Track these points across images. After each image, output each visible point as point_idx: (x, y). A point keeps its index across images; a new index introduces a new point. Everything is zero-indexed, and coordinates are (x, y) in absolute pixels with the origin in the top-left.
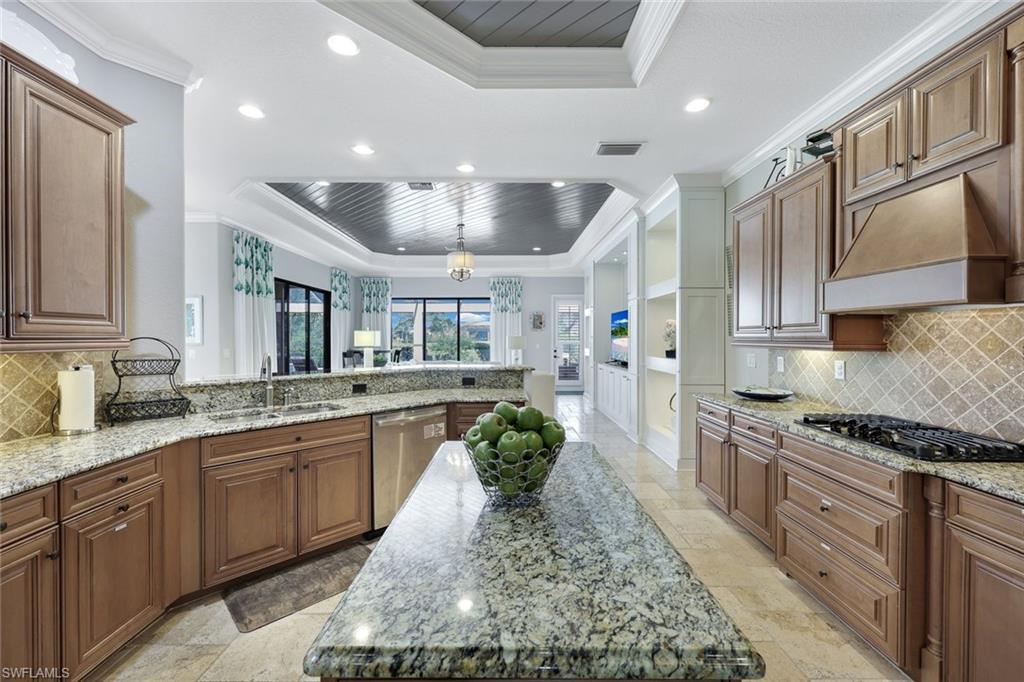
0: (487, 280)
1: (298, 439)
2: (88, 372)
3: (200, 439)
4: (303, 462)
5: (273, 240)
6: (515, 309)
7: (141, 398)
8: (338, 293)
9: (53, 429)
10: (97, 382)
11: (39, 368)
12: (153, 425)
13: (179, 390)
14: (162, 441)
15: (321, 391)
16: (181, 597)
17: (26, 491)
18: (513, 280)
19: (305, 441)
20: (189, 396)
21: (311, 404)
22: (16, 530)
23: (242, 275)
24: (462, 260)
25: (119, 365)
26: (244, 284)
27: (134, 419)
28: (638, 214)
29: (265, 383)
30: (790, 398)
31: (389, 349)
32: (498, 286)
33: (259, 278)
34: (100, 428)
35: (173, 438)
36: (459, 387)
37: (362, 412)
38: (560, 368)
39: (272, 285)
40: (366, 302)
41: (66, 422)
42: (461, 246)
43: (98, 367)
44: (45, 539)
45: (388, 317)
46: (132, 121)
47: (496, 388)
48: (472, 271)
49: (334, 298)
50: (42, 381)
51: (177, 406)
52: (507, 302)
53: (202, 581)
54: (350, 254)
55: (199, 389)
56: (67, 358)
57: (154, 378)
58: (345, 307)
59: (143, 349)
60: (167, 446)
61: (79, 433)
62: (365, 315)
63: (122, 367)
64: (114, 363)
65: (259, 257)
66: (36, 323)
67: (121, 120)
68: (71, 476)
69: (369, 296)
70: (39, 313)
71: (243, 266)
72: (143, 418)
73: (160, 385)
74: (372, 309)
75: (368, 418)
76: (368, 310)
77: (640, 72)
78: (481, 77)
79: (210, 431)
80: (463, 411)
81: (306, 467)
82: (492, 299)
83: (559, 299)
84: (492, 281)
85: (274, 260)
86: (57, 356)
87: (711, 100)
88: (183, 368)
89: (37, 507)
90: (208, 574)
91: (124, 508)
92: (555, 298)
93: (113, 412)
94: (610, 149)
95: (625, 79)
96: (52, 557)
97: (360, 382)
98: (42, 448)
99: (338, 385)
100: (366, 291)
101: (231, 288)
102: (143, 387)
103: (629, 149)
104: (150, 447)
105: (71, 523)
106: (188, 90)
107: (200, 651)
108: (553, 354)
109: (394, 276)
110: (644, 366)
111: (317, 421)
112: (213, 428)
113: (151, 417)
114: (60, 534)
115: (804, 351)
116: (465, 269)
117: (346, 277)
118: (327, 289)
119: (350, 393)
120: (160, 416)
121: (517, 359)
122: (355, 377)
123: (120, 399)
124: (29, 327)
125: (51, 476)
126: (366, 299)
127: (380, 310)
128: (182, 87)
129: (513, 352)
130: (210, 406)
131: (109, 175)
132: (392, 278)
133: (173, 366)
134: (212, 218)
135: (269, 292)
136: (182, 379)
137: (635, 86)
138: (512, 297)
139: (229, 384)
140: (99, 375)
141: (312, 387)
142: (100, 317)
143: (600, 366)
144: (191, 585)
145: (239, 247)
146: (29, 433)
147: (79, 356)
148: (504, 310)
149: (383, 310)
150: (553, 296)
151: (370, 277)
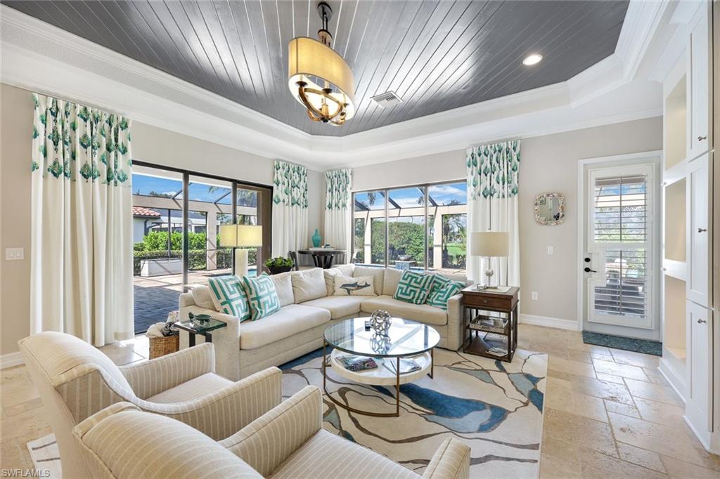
6: (507, 190)
8: (282, 188)
32: (478, 159)
40: (328, 199)
45: (349, 212)
49: (278, 192)
52: (494, 181)
62: (328, 212)
69: (331, 191)
74: (333, 206)
76: (330, 207)
82: (470, 179)
84: (469, 151)
92: (585, 166)
100: (329, 186)
108: (582, 265)
109: (353, 166)
117: (299, 171)
118: (268, 183)
121: (489, 275)
126: (329, 194)
127: (340, 205)
129: (483, 261)
132: (351, 169)
138: (500, 173)
148: (488, 194)
149: (344, 205)
150: (582, 162)
151: (332, 171)
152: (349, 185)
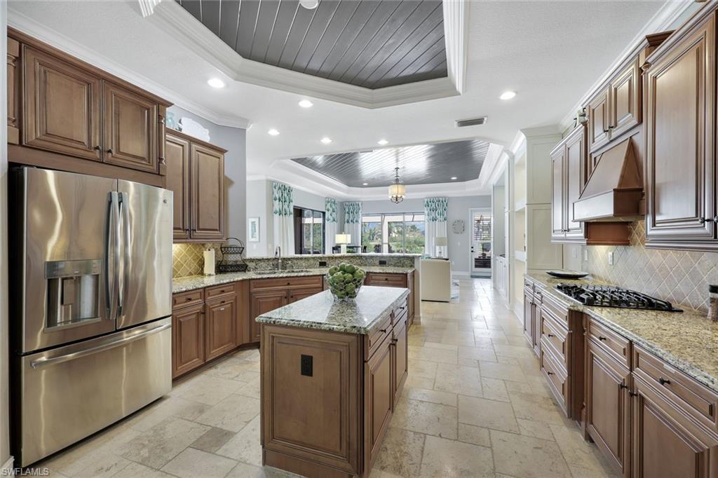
0: (423, 199)
1: (289, 284)
2: (213, 251)
3: (250, 279)
4: (291, 295)
5: (292, 185)
6: (442, 218)
7: (230, 264)
8: (330, 212)
9: (202, 273)
10: (216, 256)
11: (198, 249)
12: (234, 274)
13: (244, 260)
14: (236, 279)
15: (304, 264)
16: (243, 345)
17: (196, 289)
18: (441, 199)
19: (292, 285)
20: (248, 263)
21: (298, 270)
22: (194, 302)
23: (277, 206)
24: (396, 189)
25: (223, 249)
26: (278, 210)
27: (228, 272)
28: (508, 154)
29: (278, 259)
30: (587, 277)
31: (360, 245)
32: (430, 204)
33: (285, 207)
34: (216, 274)
35: (240, 278)
36: (377, 266)
37: (318, 274)
38: (476, 259)
39: (292, 211)
40: (347, 218)
41: (206, 271)
42: (397, 182)
43: (216, 250)
44: (201, 307)
45: (360, 226)
46: (226, 151)
47: (398, 266)
48: (403, 197)
49: (328, 215)
50: (198, 255)
51: (242, 267)
52: (437, 214)
53: (251, 340)
54: (336, 188)
55: (252, 260)
56: (206, 246)
57: (235, 255)
58: (334, 220)
59: (232, 242)
60: (237, 281)
61: (210, 275)
62: (346, 224)
63: (224, 250)
64: (221, 248)
65: (286, 195)
66: (198, 233)
67: (222, 151)
68: (208, 287)
69: (348, 213)
70: (199, 229)
71: (278, 201)
72: (231, 271)
73: (236, 258)
74: (350, 221)
75: (321, 277)
76: (348, 222)
77: (459, 87)
78: (372, 104)
79: (253, 277)
80: (373, 277)
81: (292, 297)
82: (426, 212)
83: (475, 211)
84: (426, 200)
85: (294, 196)
86: (203, 245)
87: (516, 92)
88: (246, 252)
89: (198, 295)
90: (253, 336)
91: (224, 302)
92: (471, 211)
93: (221, 268)
94: (464, 123)
95: (453, 92)
96: (202, 313)
97: (323, 261)
98: (199, 278)
99: (312, 261)
100: (347, 210)
101: (271, 212)
102: (232, 258)
103: (479, 121)
104: (232, 280)
105: (208, 303)
106: (248, 130)
107: (248, 362)
108: (470, 249)
109: (363, 200)
110: (514, 257)
111: (297, 276)
112: (254, 276)
113: (234, 271)
114: (205, 306)
115: (596, 246)
116: (399, 196)
117: (334, 203)
118: (324, 211)
119: (318, 266)
120: (237, 271)
121: (440, 252)
122: (321, 258)
123: (223, 263)
124: (195, 234)
125: (202, 286)
126: (347, 215)
127: (355, 221)
128: (245, 130)
130: (256, 268)
131: (219, 174)
132: (362, 202)
133: (241, 250)
134: (263, 177)
135: (290, 214)
136: (245, 256)
137: (459, 94)
138: (440, 210)
139: (263, 259)
140: (216, 253)
141: (300, 262)
142: (216, 230)
143: (498, 258)
144: (246, 341)
145: (275, 191)
146: (195, 274)
147: (210, 245)
148: (434, 219)
149: (357, 221)
150: (470, 209)
151: (349, 202)
152: (361, 211)
